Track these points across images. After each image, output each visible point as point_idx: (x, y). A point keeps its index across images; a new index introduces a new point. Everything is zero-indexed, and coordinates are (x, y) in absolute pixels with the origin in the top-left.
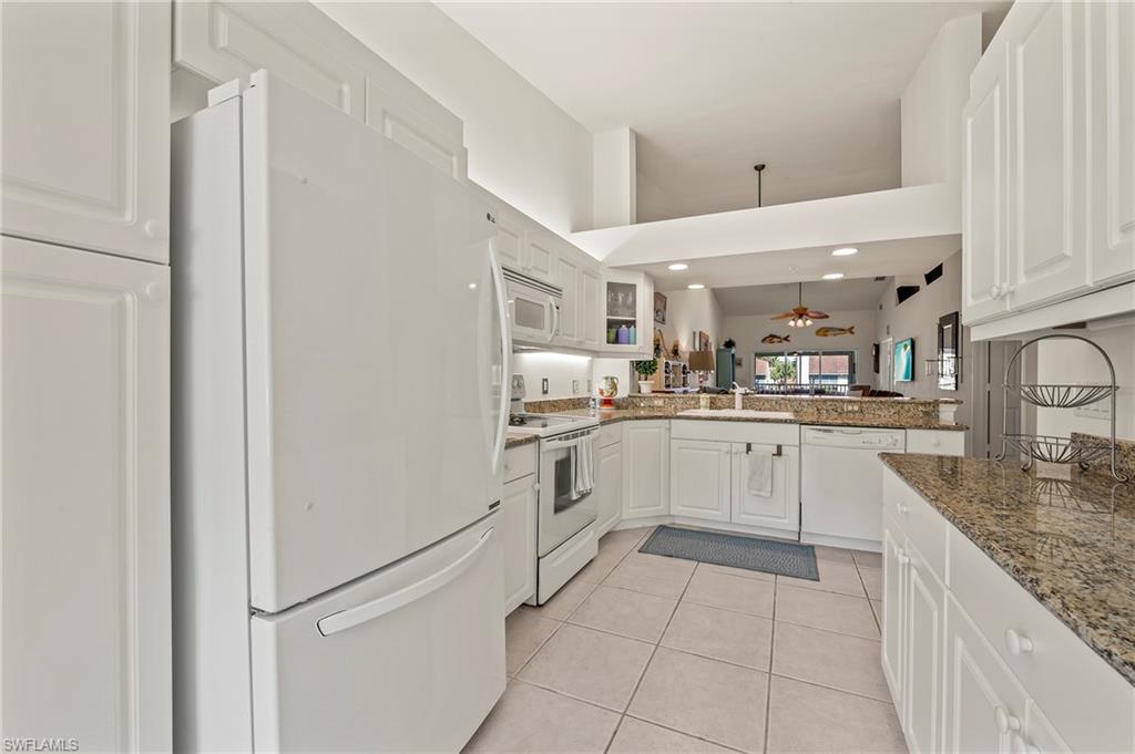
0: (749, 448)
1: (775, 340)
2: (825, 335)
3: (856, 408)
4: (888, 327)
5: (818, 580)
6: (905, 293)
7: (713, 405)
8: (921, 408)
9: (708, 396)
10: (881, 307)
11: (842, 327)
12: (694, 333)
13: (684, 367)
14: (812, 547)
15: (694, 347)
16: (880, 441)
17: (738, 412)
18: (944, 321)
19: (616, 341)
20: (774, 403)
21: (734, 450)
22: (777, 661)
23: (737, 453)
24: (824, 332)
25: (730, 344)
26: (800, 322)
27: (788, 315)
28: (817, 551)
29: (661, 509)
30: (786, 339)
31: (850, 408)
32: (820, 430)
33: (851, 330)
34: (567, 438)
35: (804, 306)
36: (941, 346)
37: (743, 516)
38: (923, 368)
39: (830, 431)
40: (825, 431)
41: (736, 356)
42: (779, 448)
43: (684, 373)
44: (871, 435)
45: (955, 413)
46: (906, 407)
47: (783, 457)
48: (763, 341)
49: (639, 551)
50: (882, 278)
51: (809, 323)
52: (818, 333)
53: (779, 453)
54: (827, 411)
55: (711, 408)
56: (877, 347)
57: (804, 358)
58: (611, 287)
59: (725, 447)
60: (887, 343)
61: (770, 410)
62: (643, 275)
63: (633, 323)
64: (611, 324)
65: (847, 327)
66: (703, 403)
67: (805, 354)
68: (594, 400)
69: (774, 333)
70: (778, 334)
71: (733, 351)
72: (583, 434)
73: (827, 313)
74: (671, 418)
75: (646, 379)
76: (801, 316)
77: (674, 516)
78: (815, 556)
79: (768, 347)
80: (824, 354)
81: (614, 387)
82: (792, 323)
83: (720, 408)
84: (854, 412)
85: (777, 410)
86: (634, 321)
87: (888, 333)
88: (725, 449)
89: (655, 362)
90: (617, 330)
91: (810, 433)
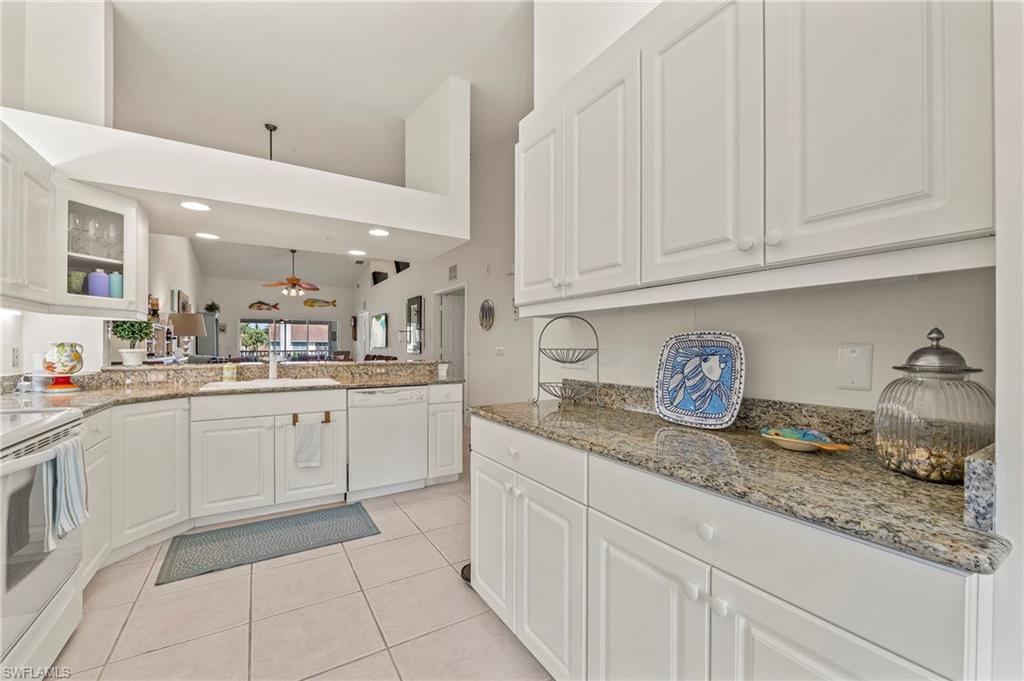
0: (295, 418)
1: (264, 307)
2: (312, 306)
3: (383, 370)
4: (365, 304)
5: (380, 533)
6: (378, 277)
7: (240, 376)
8: (428, 368)
9: (235, 365)
10: (358, 287)
11: (327, 300)
12: (172, 292)
13: (169, 332)
14: (359, 503)
15: (172, 309)
16: (411, 397)
17: (273, 382)
18: (411, 302)
19: (85, 290)
20: (310, 370)
21: (278, 423)
22: (386, 632)
23: (281, 427)
24: (310, 303)
25: (212, 308)
26: (293, 292)
27: (282, 284)
28: (365, 506)
29: (177, 516)
30: (275, 306)
31: (379, 371)
32: (365, 393)
33: (334, 303)
34: (30, 450)
35: (297, 277)
36: (409, 321)
37: (289, 493)
38: (396, 337)
39: (373, 393)
40: (370, 393)
41: (220, 322)
42: (327, 414)
43: (168, 338)
44: (403, 393)
45: (448, 371)
46: (418, 367)
47: (331, 423)
48: (250, 307)
49: (157, 584)
50: (361, 262)
51: (301, 293)
52: (306, 303)
53: (327, 420)
54: (360, 375)
55: (238, 379)
56: (355, 319)
57: (287, 325)
58: (74, 208)
59: (269, 422)
60: (363, 316)
61: (306, 377)
62: (136, 205)
63: (119, 269)
64: (74, 264)
65: (331, 301)
66: (226, 373)
67: (290, 322)
68: (27, 379)
69: (263, 300)
70: (267, 302)
71: (217, 315)
72: (57, 438)
73: (318, 286)
74: (192, 395)
75: (133, 346)
76: (294, 286)
77: (194, 519)
78: (365, 511)
79: (255, 313)
80: (310, 323)
81: (78, 358)
82: (285, 292)
83: (248, 379)
84: (381, 374)
85: (313, 377)
86: (122, 266)
87: (364, 308)
88: (269, 425)
89: (148, 324)
90: (85, 276)
91: (356, 397)
